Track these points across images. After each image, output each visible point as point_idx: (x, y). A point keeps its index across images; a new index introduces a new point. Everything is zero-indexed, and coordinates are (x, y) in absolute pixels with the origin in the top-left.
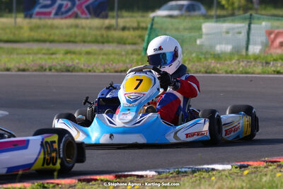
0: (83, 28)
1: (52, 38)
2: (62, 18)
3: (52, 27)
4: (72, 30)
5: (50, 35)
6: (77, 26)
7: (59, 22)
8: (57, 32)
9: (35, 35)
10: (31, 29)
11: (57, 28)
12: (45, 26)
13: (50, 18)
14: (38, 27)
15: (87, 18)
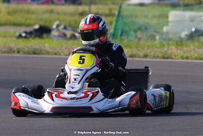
0: (58, 13)
1: (28, 22)
2: (38, 4)
3: (28, 12)
4: (47, 16)
5: (26, 20)
6: (52, 12)
7: (34, 7)
8: (34, 16)
9: (12, 18)
10: (9, 13)
11: (33, 13)
12: (21, 11)
13: (27, 4)
14: (15, 12)
15: (63, 5)
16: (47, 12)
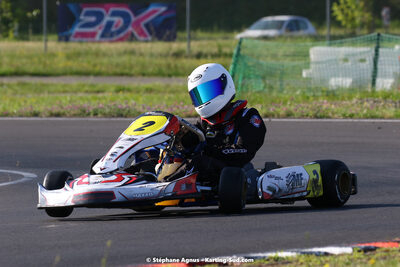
0: (141, 54)
1: (97, 69)
2: (111, 42)
3: (97, 54)
4: (125, 59)
5: (95, 65)
6: (132, 52)
7: (106, 46)
8: (105, 60)
9: (74, 65)
10: (69, 57)
11: (105, 55)
12: (87, 53)
13: (94, 42)
14: (78, 54)
15: (147, 41)
16: (125, 52)
